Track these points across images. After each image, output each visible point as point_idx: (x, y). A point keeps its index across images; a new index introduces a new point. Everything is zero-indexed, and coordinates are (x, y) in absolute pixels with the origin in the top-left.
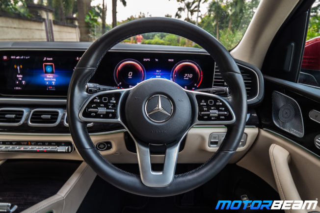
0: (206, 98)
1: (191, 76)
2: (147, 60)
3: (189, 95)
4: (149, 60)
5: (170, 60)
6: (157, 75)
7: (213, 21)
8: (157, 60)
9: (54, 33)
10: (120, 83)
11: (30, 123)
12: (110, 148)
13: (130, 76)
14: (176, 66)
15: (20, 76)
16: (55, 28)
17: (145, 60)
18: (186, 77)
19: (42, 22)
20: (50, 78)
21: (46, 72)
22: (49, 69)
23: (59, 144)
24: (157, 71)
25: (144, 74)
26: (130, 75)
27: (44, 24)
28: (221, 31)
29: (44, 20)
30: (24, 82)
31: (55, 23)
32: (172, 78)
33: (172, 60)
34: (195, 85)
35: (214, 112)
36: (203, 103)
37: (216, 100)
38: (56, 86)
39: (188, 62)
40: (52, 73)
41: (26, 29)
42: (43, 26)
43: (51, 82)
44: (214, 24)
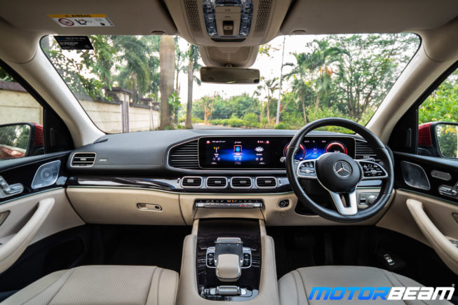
0: (367, 164)
3: (356, 162)
4: (308, 142)
5: (323, 142)
7: (296, 98)
8: (314, 142)
9: (130, 115)
11: (232, 187)
12: (287, 205)
14: (328, 146)
15: (217, 155)
16: (131, 110)
17: (305, 142)
19: (119, 105)
20: (238, 156)
21: (236, 152)
22: (238, 149)
23: (254, 201)
25: (305, 152)
27: (121, 106)
28: (308, 109)
29: (122, 102)
30: (219, 159)
31: (131, 105)
33: (325, 142)
35: (374, 172)
36: (365, 167)
37: (373, 165)
38: (242, 162)
40: (240, 152)
41: (104, 112)
42: (119, 109)
43: (238, 158)
44: (297, 101)
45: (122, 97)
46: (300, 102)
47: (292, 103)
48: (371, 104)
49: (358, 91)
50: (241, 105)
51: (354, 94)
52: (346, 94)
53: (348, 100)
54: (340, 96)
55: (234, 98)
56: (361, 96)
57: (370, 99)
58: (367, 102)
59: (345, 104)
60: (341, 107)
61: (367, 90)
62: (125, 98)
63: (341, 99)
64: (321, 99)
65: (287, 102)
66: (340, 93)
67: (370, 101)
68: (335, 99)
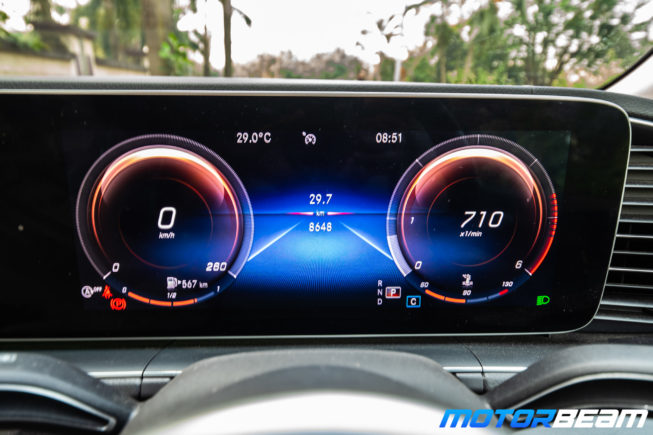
1: (496, 219)
2: (256, 137)
4: (266, 137)
5: (383, 138)
6: (314, 218)
8: (310, 138)
10: (116, 267)
13: (166, 229)
14: (417, 170)
17: (243, 137)
18: (473, 226)
24: (316, 198)
25: (243, 217)
26: (166, 220)
29: (73, 56)
32: (397, 232)
33: (396, 137)
34: (519, 264)
39: (484, 143)
44: (434, 61)
45: (74, 45)
46: (439, 64)
47: (423, 66)
48: (567, 67)
49: (546, 43)
50: (331, 69)
51: (539, 49)
52: (524, 48)
53: (525, 60)
54: (513, 53)
55: (319, 57)
56: (552, 51)
57: (566, 57)
58: (561, 64)
59: (520, 69)
60: (512, 73)
61: (562, 41)
62: (82, 47)
63: (514, 59)
64: (478, 58)
65: (417, 63)
66: (514, 45)
67: (567, 62)
68: (503, 57)
